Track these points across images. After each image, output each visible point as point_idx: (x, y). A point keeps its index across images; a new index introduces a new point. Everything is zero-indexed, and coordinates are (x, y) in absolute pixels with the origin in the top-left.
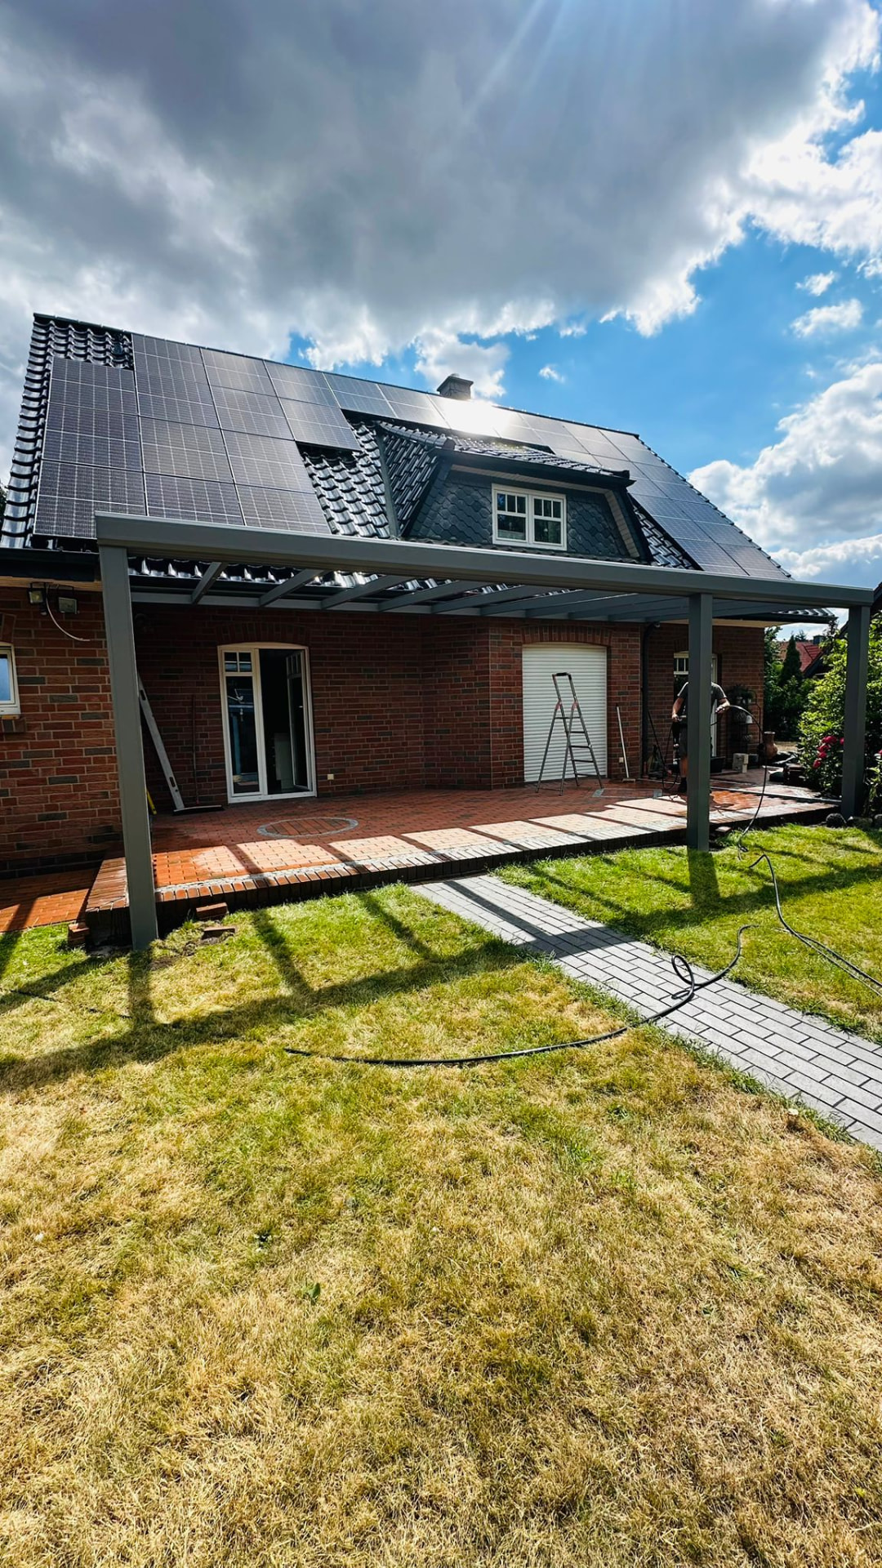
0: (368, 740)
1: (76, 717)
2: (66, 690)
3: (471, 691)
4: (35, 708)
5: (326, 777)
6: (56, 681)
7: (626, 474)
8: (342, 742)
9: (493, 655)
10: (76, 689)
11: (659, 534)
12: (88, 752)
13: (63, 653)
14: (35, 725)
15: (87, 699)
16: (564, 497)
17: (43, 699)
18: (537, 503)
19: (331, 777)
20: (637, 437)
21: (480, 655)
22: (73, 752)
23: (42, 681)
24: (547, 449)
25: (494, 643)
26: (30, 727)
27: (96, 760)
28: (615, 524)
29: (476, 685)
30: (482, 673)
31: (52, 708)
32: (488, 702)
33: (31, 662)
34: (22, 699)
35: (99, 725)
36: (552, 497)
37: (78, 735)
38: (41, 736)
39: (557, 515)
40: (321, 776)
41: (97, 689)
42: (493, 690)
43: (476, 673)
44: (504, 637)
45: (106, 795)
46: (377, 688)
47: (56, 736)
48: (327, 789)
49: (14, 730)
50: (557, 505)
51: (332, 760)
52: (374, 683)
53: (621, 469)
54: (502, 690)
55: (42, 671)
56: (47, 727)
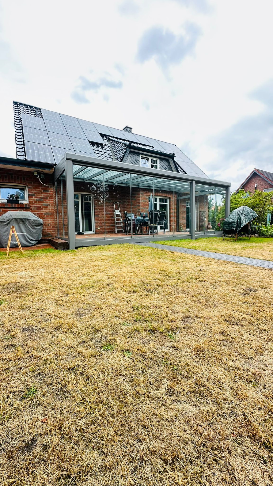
0: (109, 219)
1: (42, 205)
2: (40, 198)
3: (135, 207)
4: (32, 202)
5: (98, 228)
6: (38, 195)
7: (174, 154)
8: (102, 219)
9: (141, 198)
10: (43, 198)
11: (182, 171)
12: (45, 214)
13: (39, 188)
14: (32, 206)
15: (45, 200)
16: (158, 159)
17: (34, 200)
18: (152, 160)
19: (99, 228)
20: (175, 145)
21: (138, 198)
22: (41, 214)
23: (34, 195)
24: (153, 147)
25: (141, 195)
26: (31, 206)
27: (47, 216)
28: (171, 167)
29: (137, 205)
30: (139, 202)
31: (36, 202)
32: (140, 210)
33: (32, 190)
34: (29, 199)
35: (48, 207)
36: (155, 159)
37: (42, 209)
38: (34, 209)
39: (156, 164)
40: (96, 228)
41: (47, 198)
42: (141, 207)
43: (137, 202)
44: (144, 193)
45: (49, 225)
46: (111, 206)
47: (37, 209)
48: (98, 231)
49: (27, 207)
50: (156, 161)
51: (99, 224)
52: (110, 204)
53: (173, 153)
54: (143, 207)
55: (34, 193)
56: (35, 207)
